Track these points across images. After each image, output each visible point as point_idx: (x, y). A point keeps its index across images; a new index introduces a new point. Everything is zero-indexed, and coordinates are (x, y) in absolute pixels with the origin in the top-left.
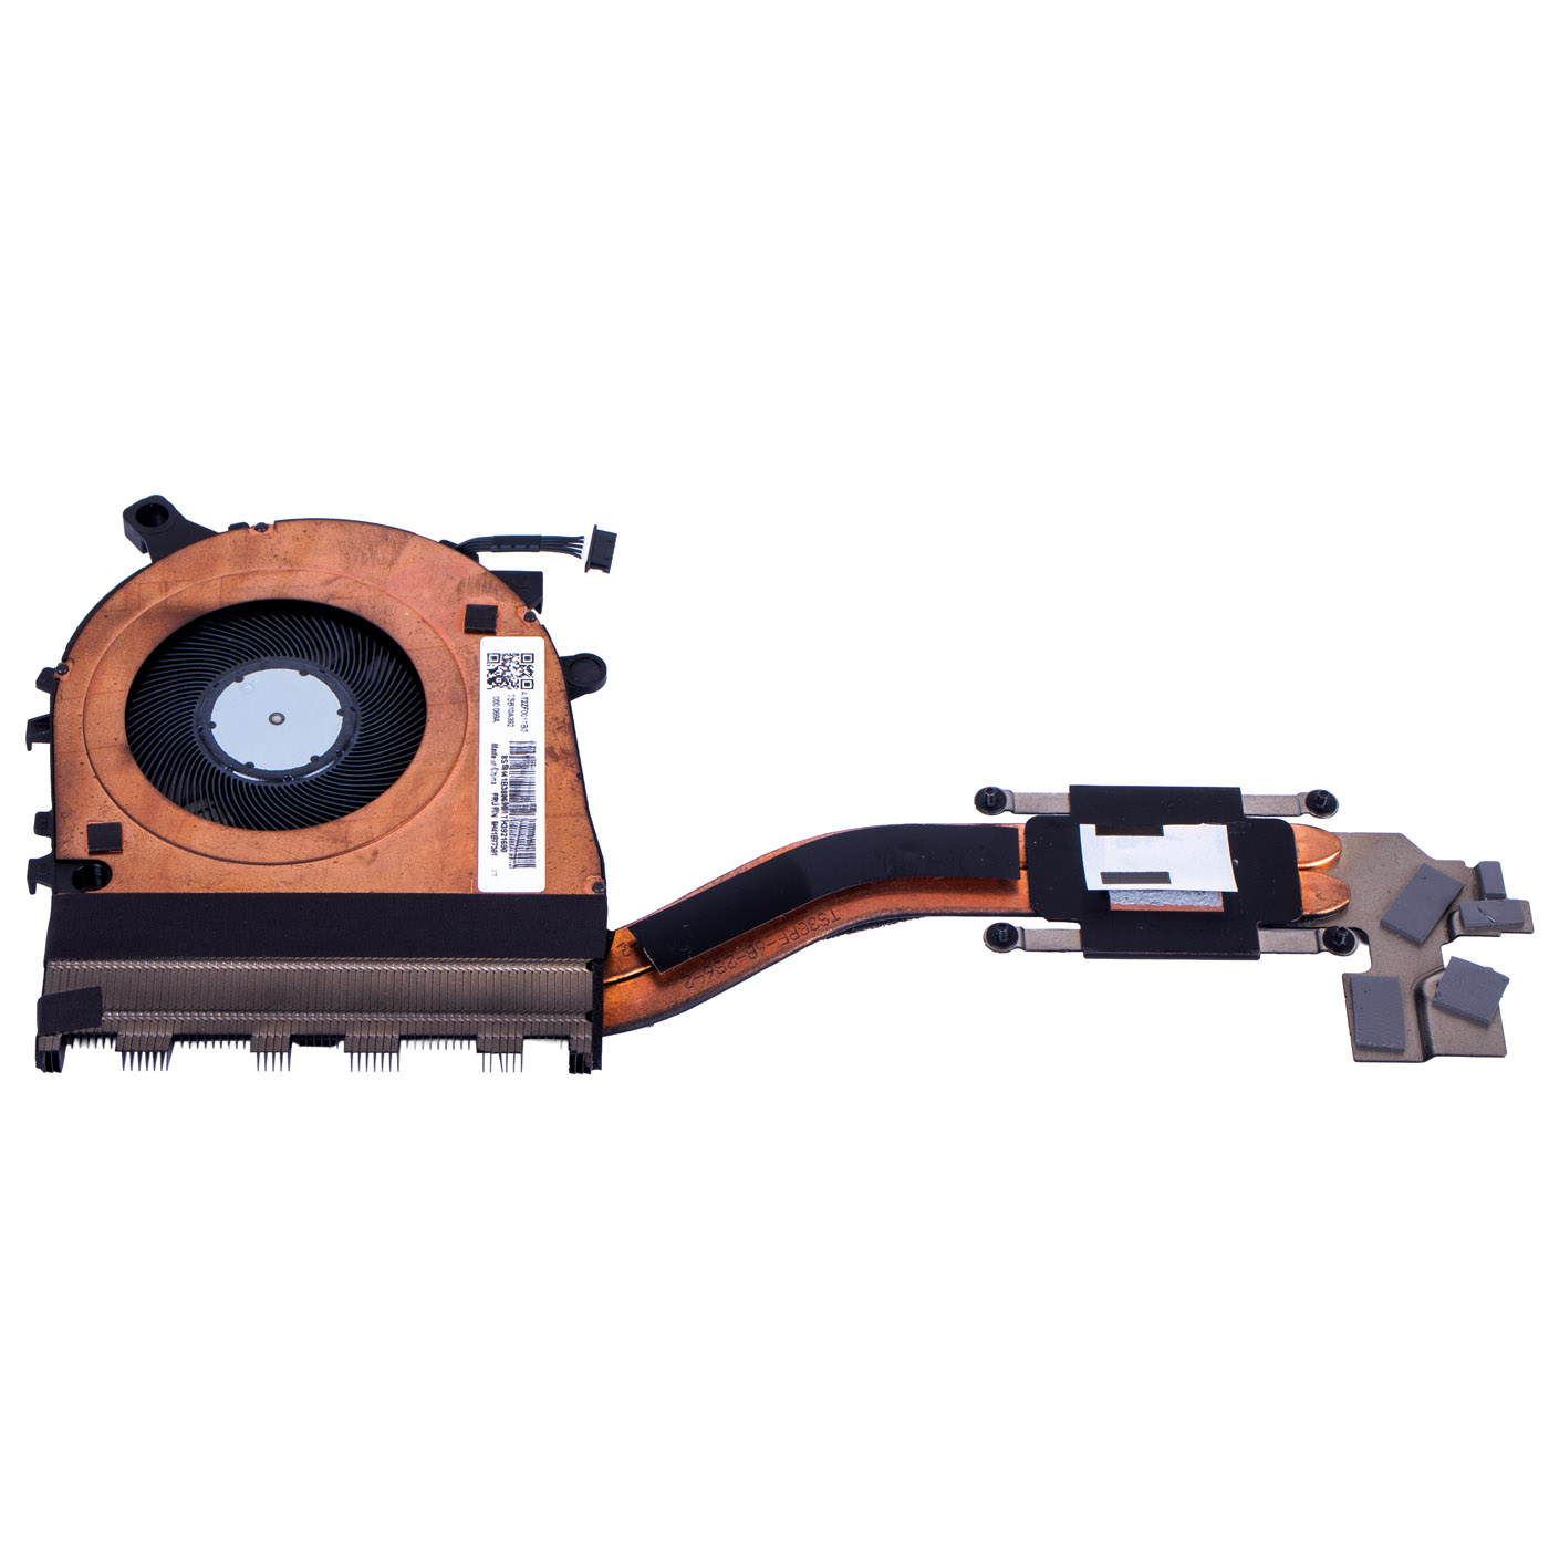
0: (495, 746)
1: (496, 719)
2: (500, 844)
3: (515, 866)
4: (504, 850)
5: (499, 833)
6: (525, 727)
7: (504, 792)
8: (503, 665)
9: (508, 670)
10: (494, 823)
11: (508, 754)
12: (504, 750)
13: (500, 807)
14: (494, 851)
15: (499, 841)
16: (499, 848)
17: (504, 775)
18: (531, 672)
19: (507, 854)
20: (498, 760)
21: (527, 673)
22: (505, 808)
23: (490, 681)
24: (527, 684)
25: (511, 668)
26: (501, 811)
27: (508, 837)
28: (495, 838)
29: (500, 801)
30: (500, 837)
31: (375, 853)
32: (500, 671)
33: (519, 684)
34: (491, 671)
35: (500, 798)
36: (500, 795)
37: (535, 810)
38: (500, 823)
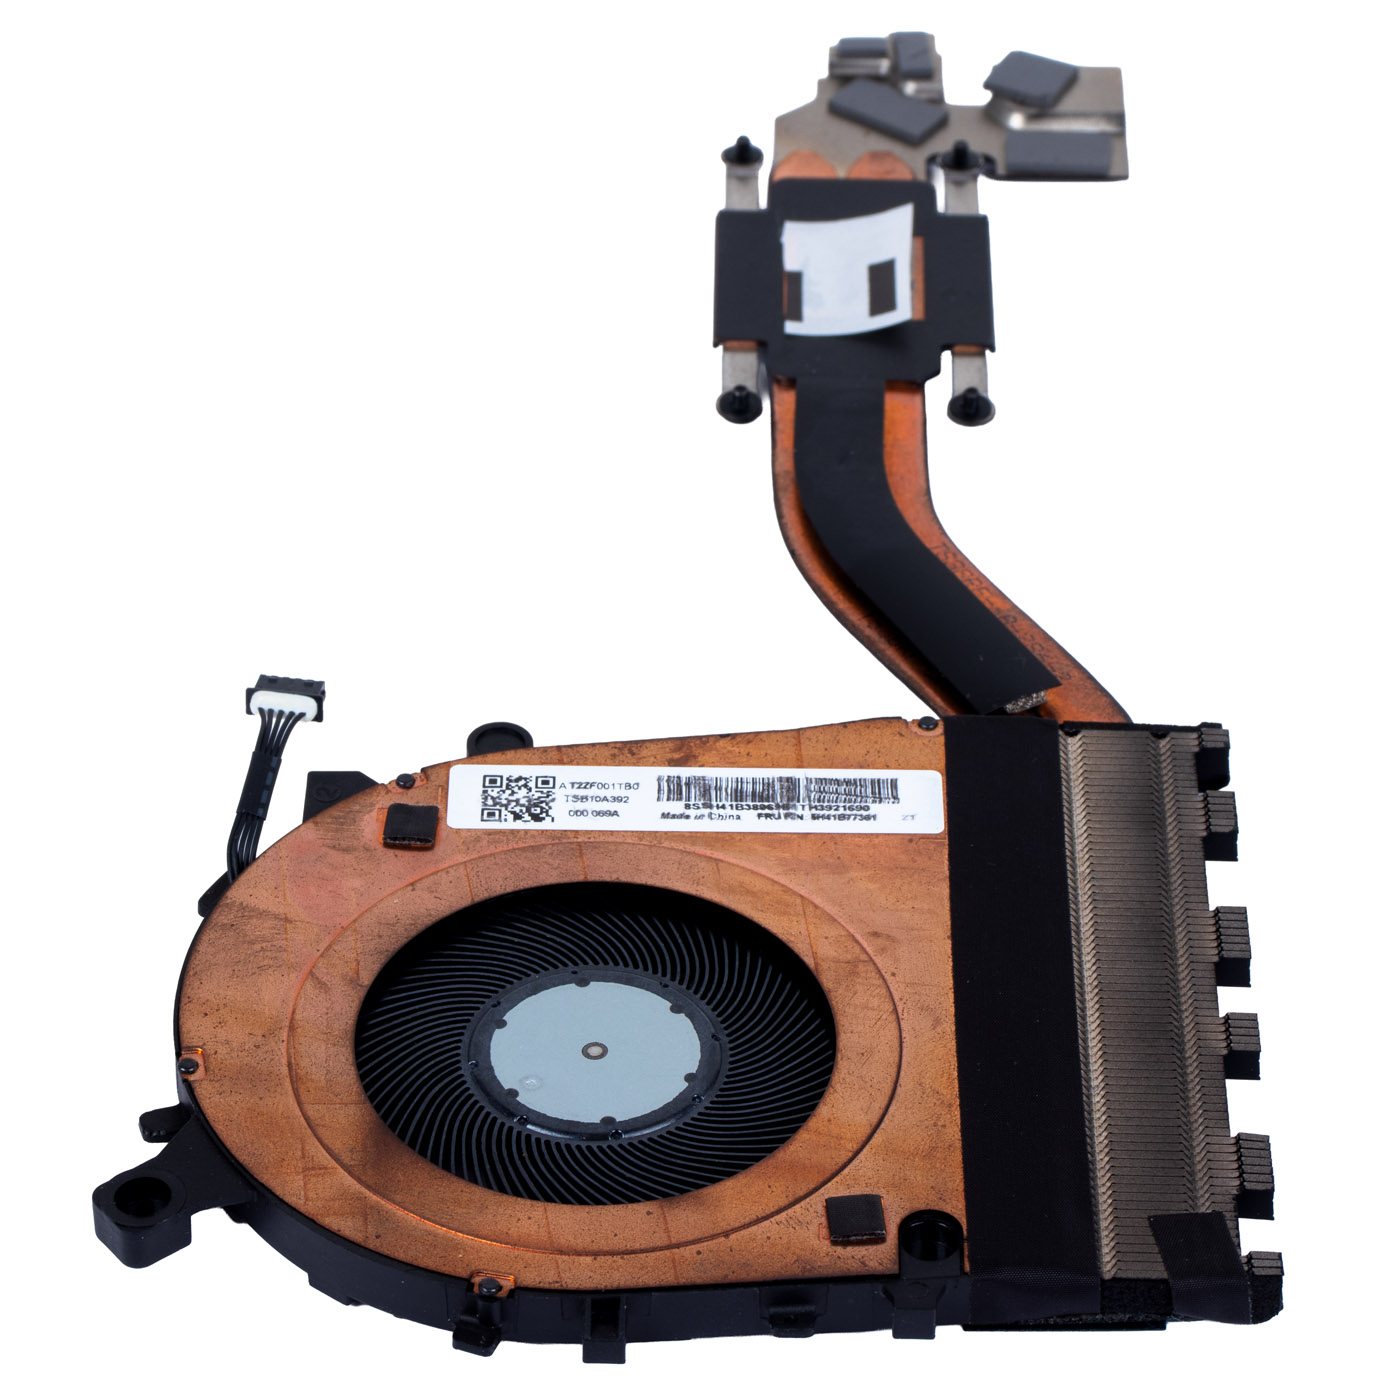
0: (665, 816)
1: (615, 813)
2: (855, 812)
3: (896, 798)
4: (867, 808)
5: (832, 812)
6: (629, 786)
7: (755, 808)
8: (506, 806)
9: (517, 801)
10: (814, 817)
11: (682, 803)
12: (677, 807)
13: (782, 812)
14: (868, 818)
15: (848, 812)
16: (864, 813)
17: (723, 807)
18: (520, 779)
19: (872, 806)
20: (692, 812)
21: (522, 782)
22: (786, 807)
23: (536, 818)
24: (545, 782)
25: (513, 798)
26: (791, 811)
27: (843, 804)
28: (842, 817)
29: (775, 812)
30: (841, 811)
31: (876, 934)
32: (517, 809)
33: (545, 791)
34: (517, 817)
35: (767, 811)
36: (760, 811)
37: (789, 779)
38: (814, 811)
